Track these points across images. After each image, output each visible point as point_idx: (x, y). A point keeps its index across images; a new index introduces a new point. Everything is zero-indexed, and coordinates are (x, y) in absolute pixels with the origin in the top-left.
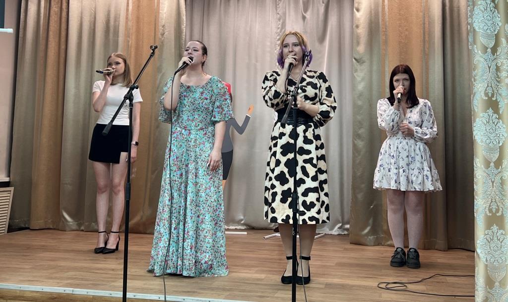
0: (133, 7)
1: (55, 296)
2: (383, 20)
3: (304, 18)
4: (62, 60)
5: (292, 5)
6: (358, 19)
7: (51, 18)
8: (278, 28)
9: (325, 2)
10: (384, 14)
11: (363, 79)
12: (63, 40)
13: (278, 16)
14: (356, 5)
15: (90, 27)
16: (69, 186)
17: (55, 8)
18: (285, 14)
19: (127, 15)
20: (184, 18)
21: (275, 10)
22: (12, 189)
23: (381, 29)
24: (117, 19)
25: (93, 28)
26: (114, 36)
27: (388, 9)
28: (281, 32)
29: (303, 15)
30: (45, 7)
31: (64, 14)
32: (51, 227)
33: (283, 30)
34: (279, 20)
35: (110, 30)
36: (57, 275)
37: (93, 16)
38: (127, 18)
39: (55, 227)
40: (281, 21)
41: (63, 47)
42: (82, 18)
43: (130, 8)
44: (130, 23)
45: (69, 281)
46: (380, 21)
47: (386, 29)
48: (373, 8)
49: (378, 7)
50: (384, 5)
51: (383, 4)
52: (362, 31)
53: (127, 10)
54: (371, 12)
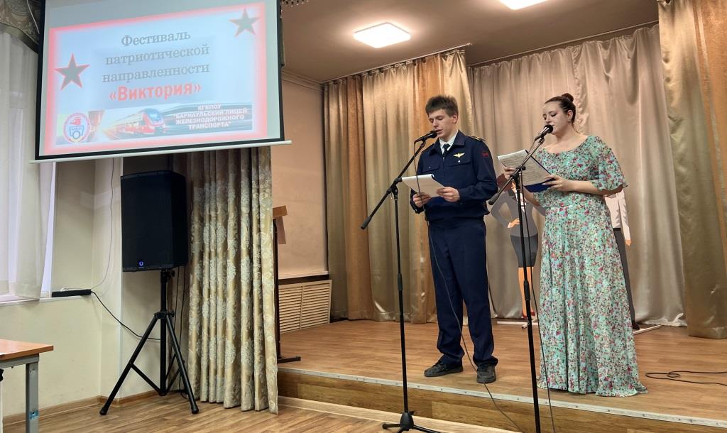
0: (419, 98)
1: (350, 383)
2: (702, 68)
3: (607, 78)
4: (362, 158)
5: (591, 66)
6: (669, 72)
7: (349, 121)
8: (578, 94)
9: (631, 56)
10: (701, 59)
11: (683, 140)
12: (361, 138)
13: (577, 80)
14: (664, 55)
15: (383, 123)
16: (378, 277)
17: (351, 111)
18: (584, 78)
19: (415, 106)
20: (469, 100)
21: (572, 76)
22: (330, 281)
23: (700, 78)
24: (405, 113)
25: (385, 123)
26: (404, 129)
27: (707, 52)
28: (581, 97)
29: (606, 76)
30: (344, 112)
31: (360, 115)
32: (367, 317)
33: (584, 96)
34: (578, 85)
35: (401, 123)
36: (355, 364)
37: (384, 113)
38: (415, 110)
39: (370, 318)
40: (581, 85)
41: (362, 145)
42: (375, 116)
43: (417, 99)
44: (418, 115)
45: (364, 370)
46: (698, 68)
47: (707, 77)
48: (686, 55)
49: (693, 53)
50: (701, 50)
51: (699, 48)
52: (675, 85)
53: (415, 102)
54: (684, 60)
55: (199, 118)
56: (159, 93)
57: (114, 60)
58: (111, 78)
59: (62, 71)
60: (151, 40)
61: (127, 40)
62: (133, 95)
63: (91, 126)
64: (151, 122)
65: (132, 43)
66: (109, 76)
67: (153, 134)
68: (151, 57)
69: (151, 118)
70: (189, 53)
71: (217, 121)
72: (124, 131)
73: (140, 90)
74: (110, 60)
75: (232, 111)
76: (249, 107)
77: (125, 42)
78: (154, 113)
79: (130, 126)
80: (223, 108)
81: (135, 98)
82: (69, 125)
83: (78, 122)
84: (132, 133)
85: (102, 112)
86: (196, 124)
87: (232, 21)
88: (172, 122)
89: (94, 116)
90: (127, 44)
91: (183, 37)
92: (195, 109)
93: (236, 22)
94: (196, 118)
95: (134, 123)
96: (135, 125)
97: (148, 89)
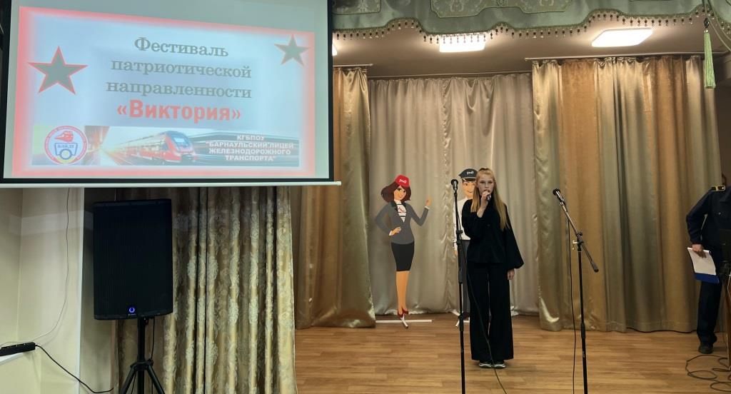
3: (470, 111)
6: (539, 121)
9: (490, 97)
13: (444, 109)
29: (469, 109)
55: (237, 148)
56: (187, 114)
57: (123, 66)
58: (119, 87)
59: (42, 67)
60: (177, 50)
61: (142, 43)
62: (151, 112)
63: (89, 146)
64: (177, 148)
65: (150, 48)
66: (116, 84)
67: (178, 162)
68: (177, 70)
69: (177, 143)
70: (227, 72)
71: (259, 154)
72: (138, 155)
73: (161, 107)
74: (117, 65)
75: (277, 145)
76: (296, 142)
77: (140, 46)
78: (181, 137)
79: (147, 149)
80: (267, 140)
81: (154, 116)
82: (52, 141)
83: (68, 138)
84: (151, 159)
85: (106, 129)
86: (235, 155)
87: (277, 45)
88: (205, 150)
89: (93, 133)
90: (142, 49)
91: (219, 53)
92: (233, 138)
93: (282, 47)
94: (234, 148)
95: (153, 146)
96: (153, 149)
97: (172, 107)
